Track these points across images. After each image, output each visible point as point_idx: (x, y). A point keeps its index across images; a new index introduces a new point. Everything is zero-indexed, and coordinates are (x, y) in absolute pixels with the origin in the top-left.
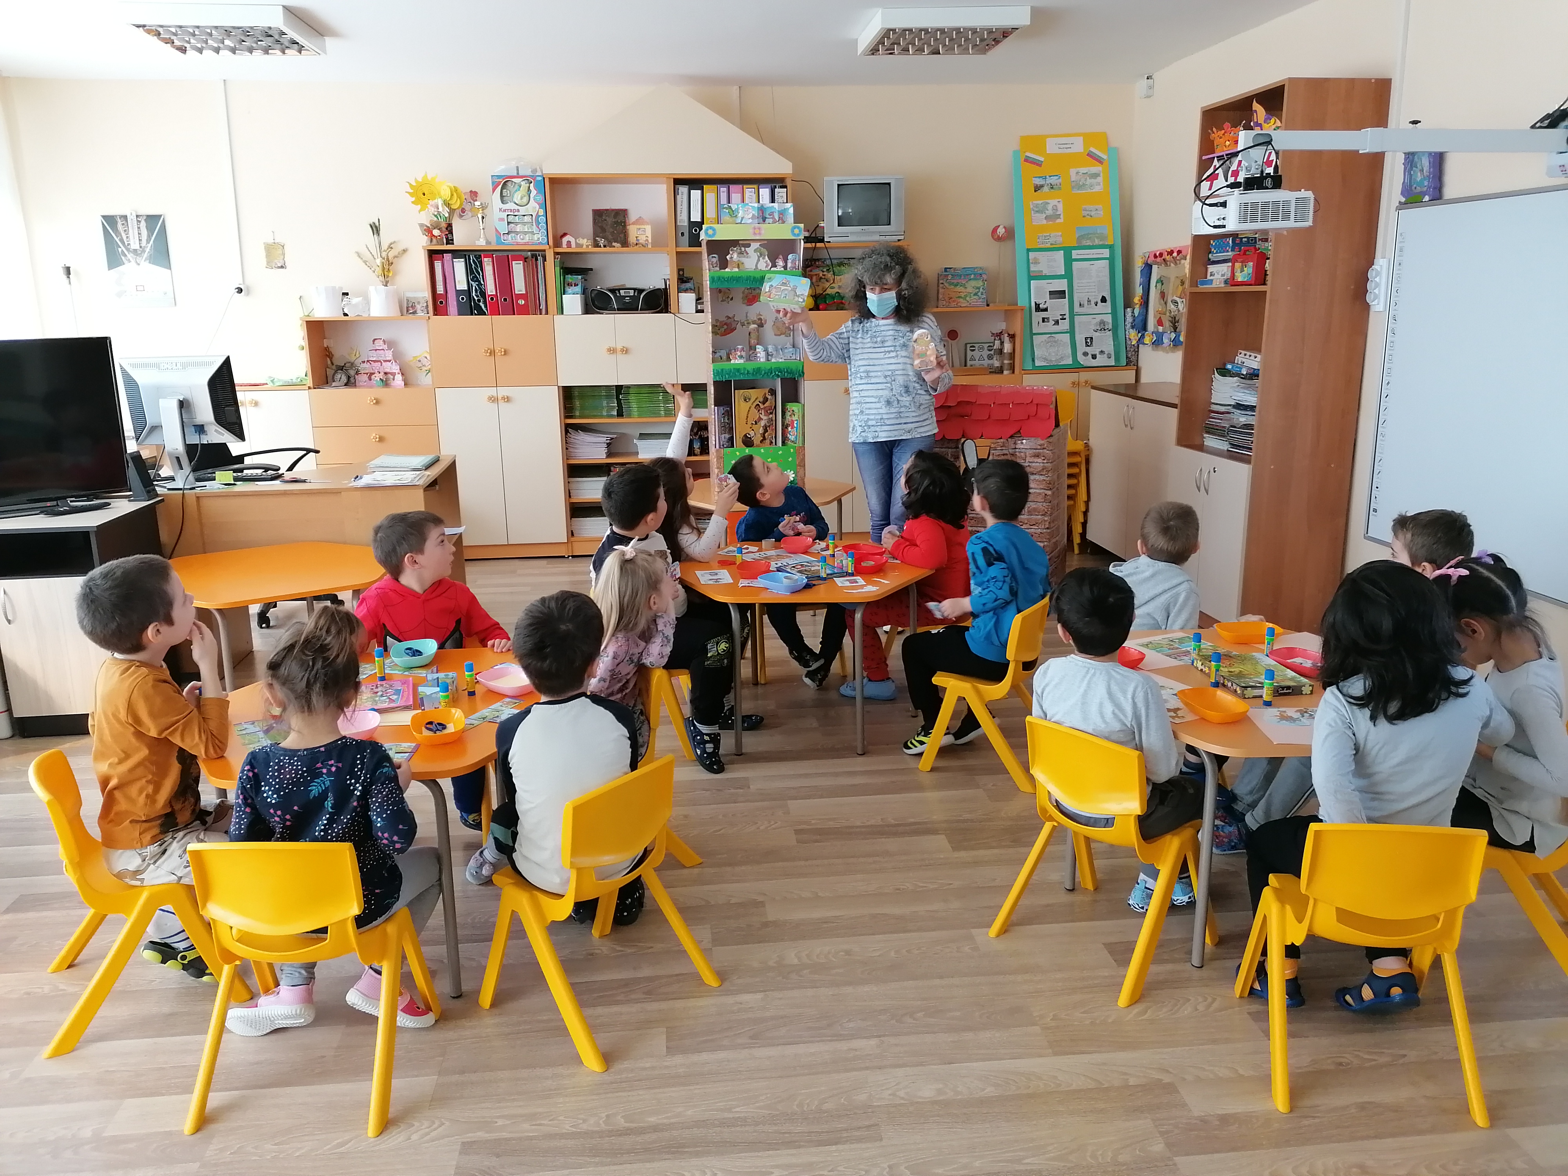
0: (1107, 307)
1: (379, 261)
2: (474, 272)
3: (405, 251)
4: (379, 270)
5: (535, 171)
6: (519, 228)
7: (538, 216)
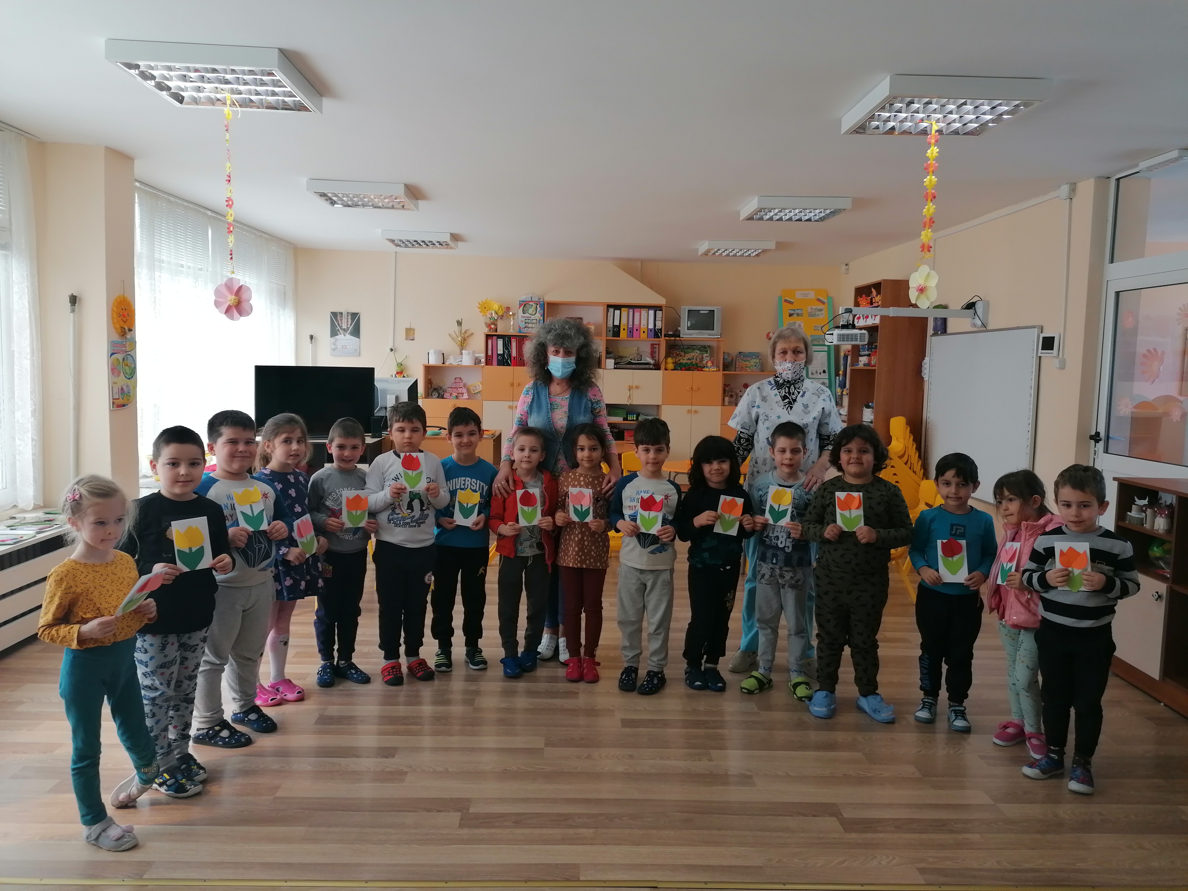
0: (826, 376)
1: (460, 339)
2: (507, 346)
3: (472, 334)
4: (460, 343)
5: (540, 299)
6: (530, 325)
7: (540, 320)
